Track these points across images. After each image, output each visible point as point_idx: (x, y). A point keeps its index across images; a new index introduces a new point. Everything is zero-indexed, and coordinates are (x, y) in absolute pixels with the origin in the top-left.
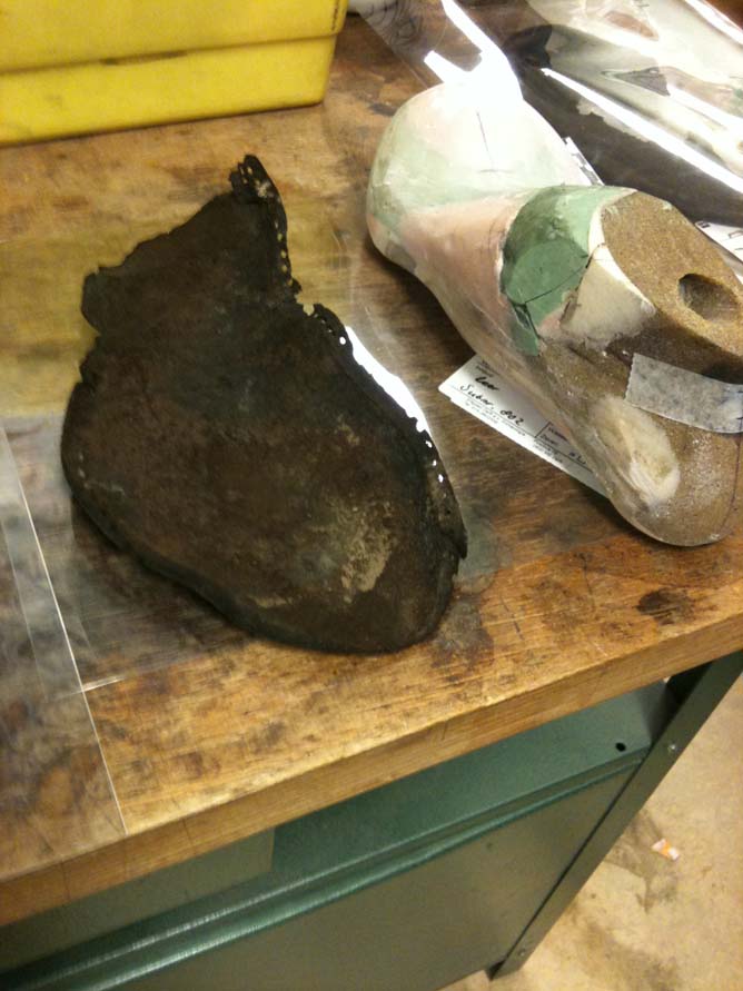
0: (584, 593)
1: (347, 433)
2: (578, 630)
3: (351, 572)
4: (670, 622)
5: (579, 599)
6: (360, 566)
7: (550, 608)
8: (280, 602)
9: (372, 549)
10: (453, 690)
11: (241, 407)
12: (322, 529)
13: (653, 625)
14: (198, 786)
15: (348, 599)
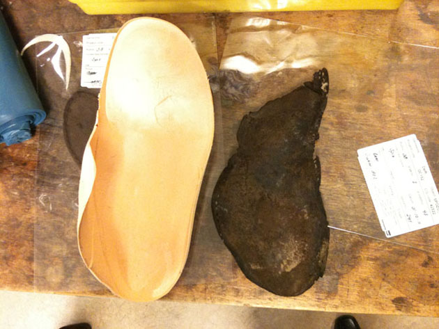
0: (377, 288)
1: (305, 213)
2: (368, 300)
3: (285, 263)
4: (400, 310)
5: (375, 289)
6: (289, 262)
7: (363, 288)
8: (259, 267)
9: (296, 258)
10: (317, 303)
11: (277, 184)
12: (283, 244)
13: (394, 308)
14: (236, 299)
15: (280, 273)
